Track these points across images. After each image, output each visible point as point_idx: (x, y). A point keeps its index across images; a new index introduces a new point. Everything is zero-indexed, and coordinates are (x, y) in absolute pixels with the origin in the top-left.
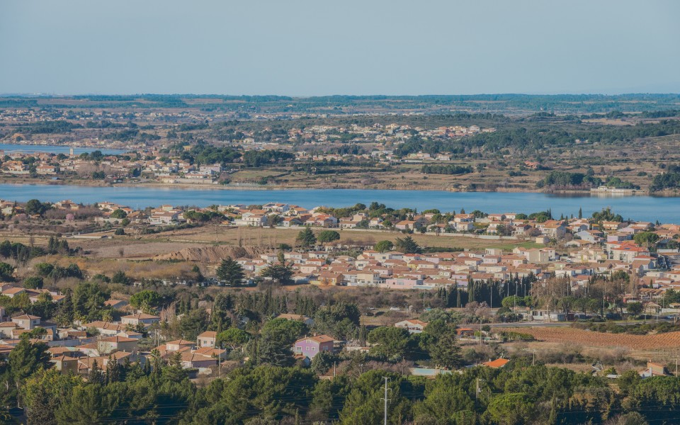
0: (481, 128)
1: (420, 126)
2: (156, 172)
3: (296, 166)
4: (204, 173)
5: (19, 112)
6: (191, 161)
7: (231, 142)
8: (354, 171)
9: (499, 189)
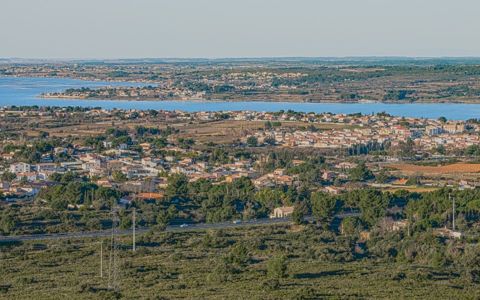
0: (302, 74)
1: (277, 73)
2: (180, 95)
3: (236, 92)
4: (199, 95)
5: (101, 67)
6: (193, 90)
8: (260, 94)
9: (321, 101)
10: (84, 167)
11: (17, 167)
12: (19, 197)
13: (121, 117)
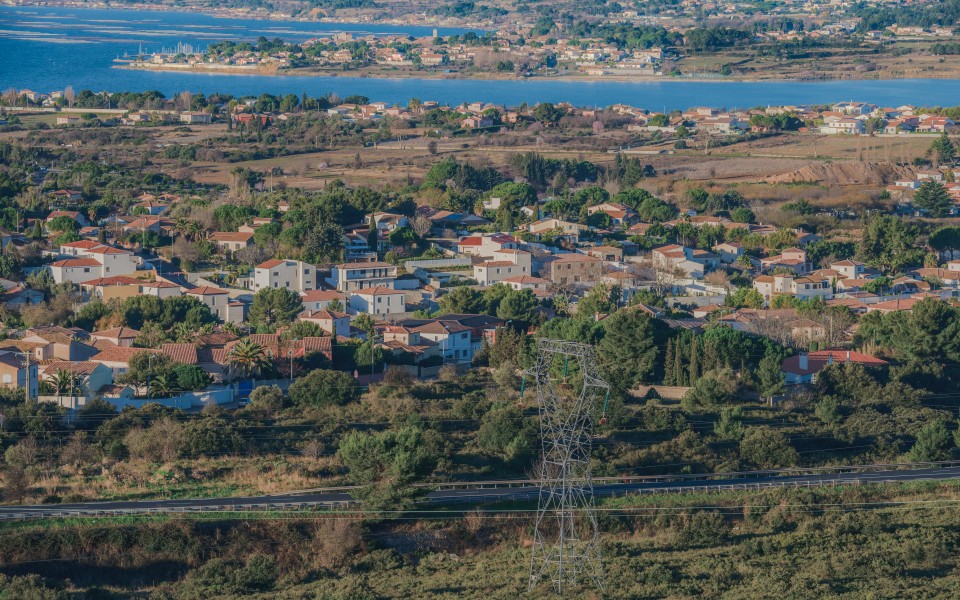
2: (578, 60)
3: (762, 48)
4: (642, 61)
6: (620, 45)
7: (606, 16)
8: (836, 54)
10: (480, 274)
11: (276, 274)
12: (417, 360)
13: (450, 128)
